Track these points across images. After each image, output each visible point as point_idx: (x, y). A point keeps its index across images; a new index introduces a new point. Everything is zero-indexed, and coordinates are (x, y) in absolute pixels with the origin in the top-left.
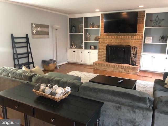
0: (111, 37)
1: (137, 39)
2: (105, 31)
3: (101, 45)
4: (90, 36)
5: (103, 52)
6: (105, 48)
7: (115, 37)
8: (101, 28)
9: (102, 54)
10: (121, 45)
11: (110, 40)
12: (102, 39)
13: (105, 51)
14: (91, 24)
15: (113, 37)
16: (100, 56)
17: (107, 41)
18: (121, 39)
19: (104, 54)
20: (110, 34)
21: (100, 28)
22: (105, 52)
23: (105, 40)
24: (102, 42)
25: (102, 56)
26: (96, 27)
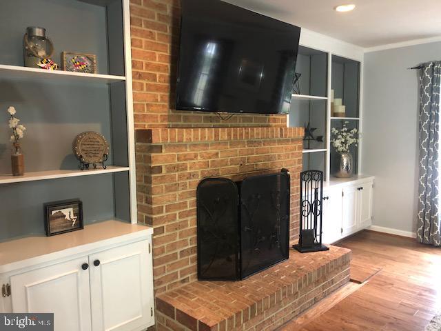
0: (217, 135)
1: (293, 140)
3: (169, 189)
5: (178, 232)
6: (191, 202)
7: (229, 135)
8: (136, 76)
9: (173, 246)
11: (211, 151)
12: (169, 147)
15: (223, 134)
16: (167, 259)
17: (196, 156)
18: (250, 142)
19: (185, 243)
20: (186, 119)
21: (129, 78)
22: (191, 223)
23: (188, 151)
24: (170, 169)
25: (175, 256)
26: (88, 63)
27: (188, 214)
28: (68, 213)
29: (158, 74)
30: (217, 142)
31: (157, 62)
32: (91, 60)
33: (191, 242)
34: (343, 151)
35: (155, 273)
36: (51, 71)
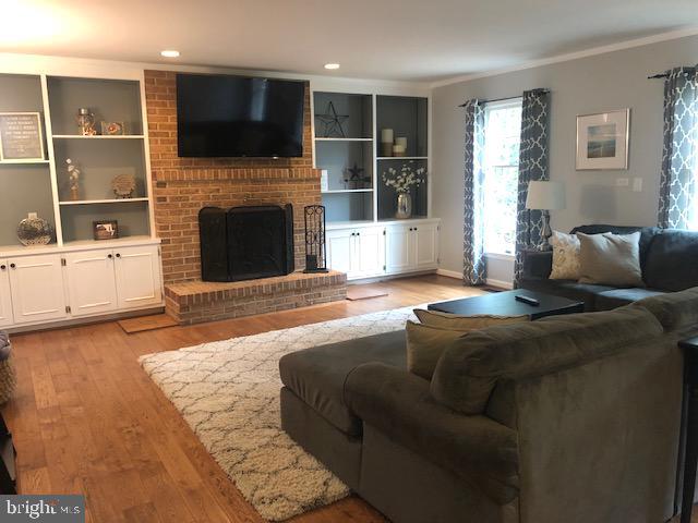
0: (216, 175)
1: (307, 180)
2: (185, 151)
3: (173, 213)
4: (81, 176)
5: (183, 244)
6: (194, 225)
7: (229, 175)
8: (152, 134)
9: (179, 254)
10: (255, 204)
11: (212, 187)
12: (172, 184)
13: (193, 237)
14: (83, 111)
15: (223, 174)
16: (174, 262)
17: (197, 191)
18: (255, 181)
19: (189, 253)
21: (146, 136)
22: (195, 240)
23: (190, 187)
24: (172, 199)
25: (180, 261)
26: (118, 128)
27: (192, 233)
28: (108, 227)
29: (170, 132)
30: (217, 180)
31: (169, 122)
32: (120, 125)
33: (195, 253)
34: (401, 192)
35: (164, 270)
36: (91, 136)
